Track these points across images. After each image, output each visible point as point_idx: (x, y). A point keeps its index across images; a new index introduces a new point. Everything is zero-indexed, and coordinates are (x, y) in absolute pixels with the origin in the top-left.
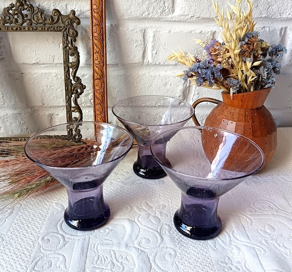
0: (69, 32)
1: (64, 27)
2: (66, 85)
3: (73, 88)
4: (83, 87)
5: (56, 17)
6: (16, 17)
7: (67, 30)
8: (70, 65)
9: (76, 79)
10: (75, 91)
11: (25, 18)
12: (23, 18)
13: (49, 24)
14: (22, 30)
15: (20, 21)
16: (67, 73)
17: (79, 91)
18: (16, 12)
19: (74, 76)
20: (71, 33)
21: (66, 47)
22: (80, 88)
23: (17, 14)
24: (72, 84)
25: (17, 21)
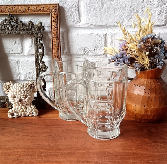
0: (38, 35)
1: (35, 32)
2: (36, 66)
3: (40, 68)
4: (46, 68)
5: (31, 26)
6: (8, 26)
7: (37, 34)
8: (38, 54)
9: (42, 62)
10: (41, 70)
11: (13, 27)
12: (12, 27)
13: (26, 30)
14: (11, 34)
15: (10, 28)
16: (37, 59)
17: (44, 69)
18: (8, 23)
19: (41, 61)
20: (39, 36)
21: (36, 44)
22: (44, 68)
23: (8, 25)
24: (40, 66)
25: (8, 29)
